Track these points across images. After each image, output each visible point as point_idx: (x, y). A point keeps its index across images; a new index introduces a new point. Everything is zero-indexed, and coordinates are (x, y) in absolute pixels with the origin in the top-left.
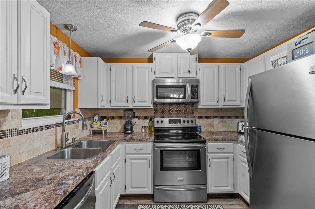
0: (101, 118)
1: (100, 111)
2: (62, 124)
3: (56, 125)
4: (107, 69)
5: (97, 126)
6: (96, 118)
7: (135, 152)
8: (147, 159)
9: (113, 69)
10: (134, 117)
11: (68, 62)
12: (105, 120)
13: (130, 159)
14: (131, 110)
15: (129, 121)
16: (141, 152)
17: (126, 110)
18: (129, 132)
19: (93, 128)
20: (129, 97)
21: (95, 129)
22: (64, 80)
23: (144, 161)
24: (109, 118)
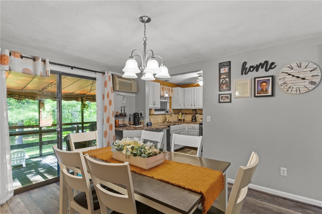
0: (183, 114)
1: (182, 110)
2: (165, 114)
3: (163, 114)
4: (183, 91)
5: (180, 117)
6: (180, 113)
7: (192, 128)
8: (197, 132)
9: (186, 91)
10: (196, 114)
11: (166, 93)
12: (184, 115)
13: (190, 131)
14: (195, 110)
15: (194, 115)
16: (194, 128)
17: (193, 110)
18: (194, 120)
19: (178, 118)
20: (192, 104)
21: (179, 118)
22: (166, 99)
23: (196, 133)
24: (186, 114)
